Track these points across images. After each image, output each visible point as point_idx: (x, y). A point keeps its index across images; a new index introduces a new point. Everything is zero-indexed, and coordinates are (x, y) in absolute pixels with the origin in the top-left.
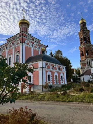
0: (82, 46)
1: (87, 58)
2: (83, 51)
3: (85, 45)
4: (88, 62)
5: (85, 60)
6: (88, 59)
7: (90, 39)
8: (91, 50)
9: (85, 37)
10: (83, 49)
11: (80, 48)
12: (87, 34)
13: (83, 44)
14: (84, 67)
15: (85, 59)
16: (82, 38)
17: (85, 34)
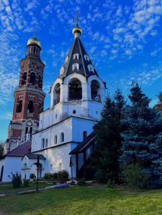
0: (22, 89)
1: (28, 118)
2: (21, 101)
3: (29, 89)
4: (27, 128)
5: (23, 121)
6: (30, 121)
7: (42, 81)
8: (40, 104)
9: (33, 73)
10: (24, 96)
11: (17, 93)
12: (38, 68)
13: (25, 85)
14: (14, 139)
15: (22, 119)
16: (26, 73)
17: (34, 67)
